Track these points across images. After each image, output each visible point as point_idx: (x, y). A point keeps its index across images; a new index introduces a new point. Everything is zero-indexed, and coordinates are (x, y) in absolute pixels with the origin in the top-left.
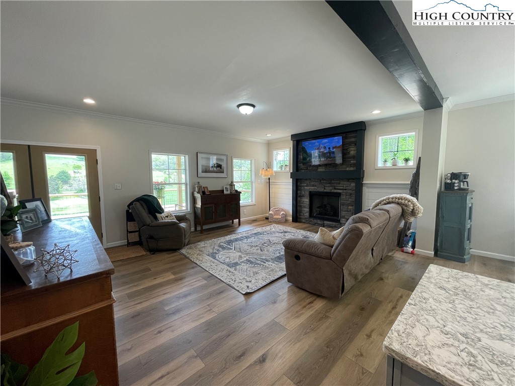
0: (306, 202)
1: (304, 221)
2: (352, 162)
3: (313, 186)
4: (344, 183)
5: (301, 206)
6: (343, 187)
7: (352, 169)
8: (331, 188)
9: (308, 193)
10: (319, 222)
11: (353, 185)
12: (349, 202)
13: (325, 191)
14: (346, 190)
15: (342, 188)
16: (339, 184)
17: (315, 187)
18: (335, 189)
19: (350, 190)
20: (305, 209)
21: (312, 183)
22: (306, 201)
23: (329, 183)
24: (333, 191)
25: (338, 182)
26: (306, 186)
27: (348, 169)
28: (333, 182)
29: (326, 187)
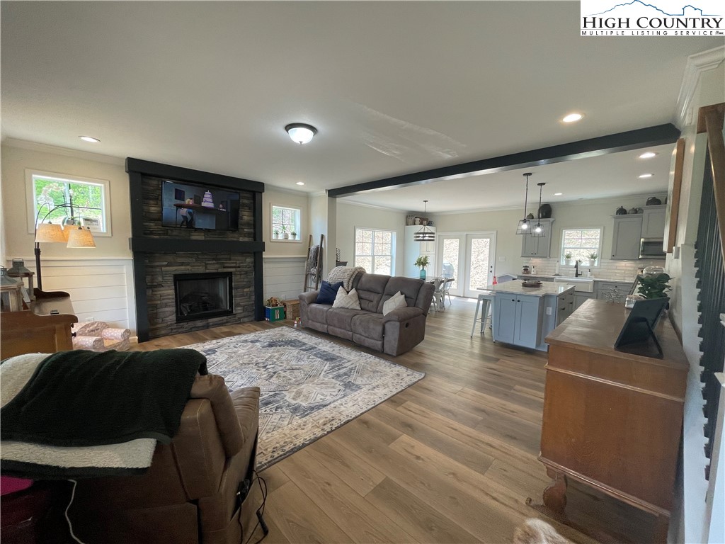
0: (169, 295)
1: (163, 332)
2: (245, 230)
3: (182, 264)
4: (236, 258)
5: (155, 307)
6: (236, 263)
7: (246, 239)
8: (216, 266)
9: (171, 279)
10: (199, 323)
11: (250, 260)
12: (245, 283)
13: (207, 271)
14: (239, 267)
15: (233, 265)
16: (230, 259)
17: (188, 267)
18: (224, 268)
19: (246, 266)
20: (167, 309)
21: (180, 260)
22: (168, 293)
23: (214, 259)
24: (220, 270)
25: (226, 256)
26: (167, 266)
27: (241, 239)
28: (219, 257)
29: (208, 266)
